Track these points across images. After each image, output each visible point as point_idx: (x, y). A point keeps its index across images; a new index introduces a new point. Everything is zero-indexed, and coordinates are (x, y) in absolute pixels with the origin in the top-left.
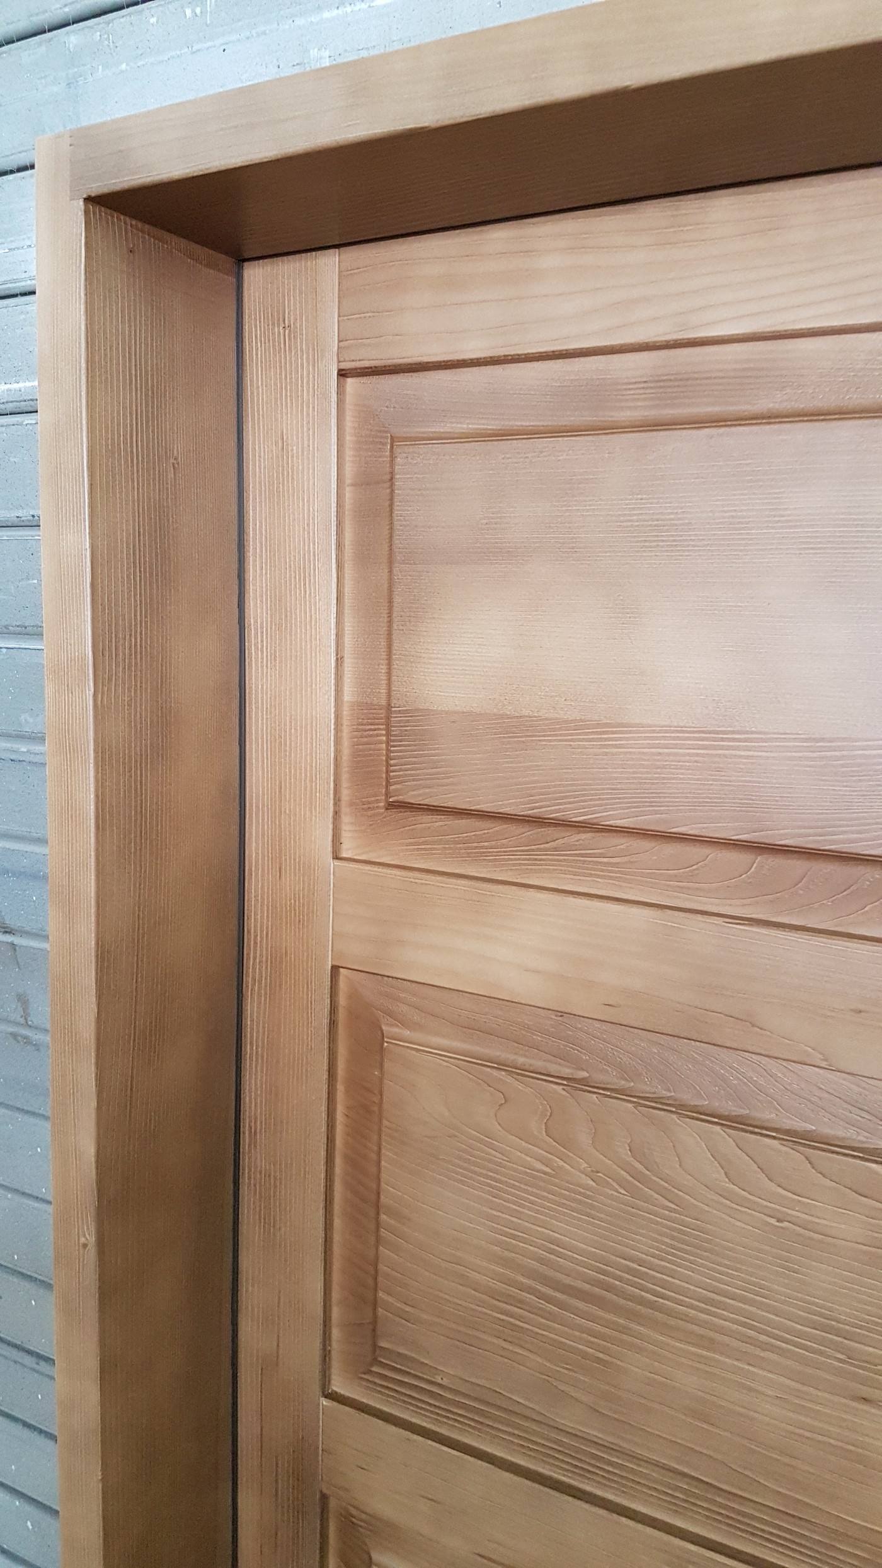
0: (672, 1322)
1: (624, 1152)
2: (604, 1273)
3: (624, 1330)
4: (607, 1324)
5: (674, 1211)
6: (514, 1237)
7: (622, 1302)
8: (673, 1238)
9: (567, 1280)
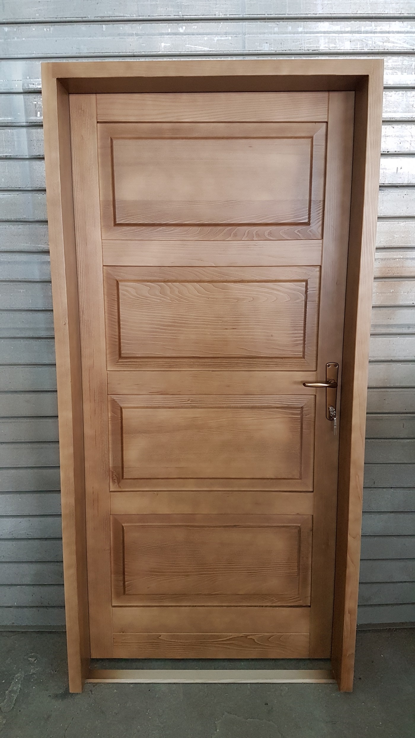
0: (189, 325)
1: (177, 293)
2: (174, 320)
3: (179, 330)
4: (175, 330)
5: (188, 302)
6: (154, 318)
7: (178, 324)
8: (188, 308)
9: (166, 324)
